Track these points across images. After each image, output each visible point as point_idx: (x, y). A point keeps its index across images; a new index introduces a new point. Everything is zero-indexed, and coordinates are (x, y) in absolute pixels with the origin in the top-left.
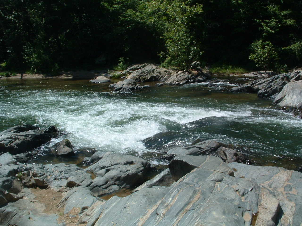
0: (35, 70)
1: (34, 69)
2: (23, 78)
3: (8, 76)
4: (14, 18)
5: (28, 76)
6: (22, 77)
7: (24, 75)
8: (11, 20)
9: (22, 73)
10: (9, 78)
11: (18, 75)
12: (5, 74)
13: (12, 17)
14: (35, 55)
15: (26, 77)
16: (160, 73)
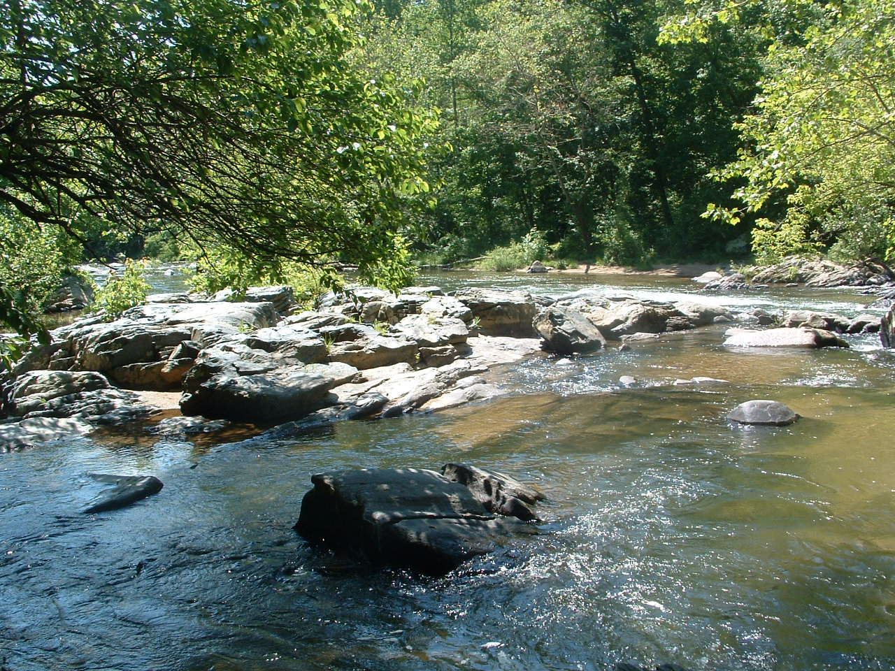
0: (612, 260)
1: (609, 258)
2: (589, 272)
3: (562, 267)
4: (580, 162)
5: (598, 269)
6: (587, 270)
7: (591, 267)
8: (573, 164)
9: (589, 264)
10: (563, 271)
11: (581, 266)
12: (556, 263)
13: (575, 160)
14: (614, 231)
15: (595, 271)
16: (812, 268)
